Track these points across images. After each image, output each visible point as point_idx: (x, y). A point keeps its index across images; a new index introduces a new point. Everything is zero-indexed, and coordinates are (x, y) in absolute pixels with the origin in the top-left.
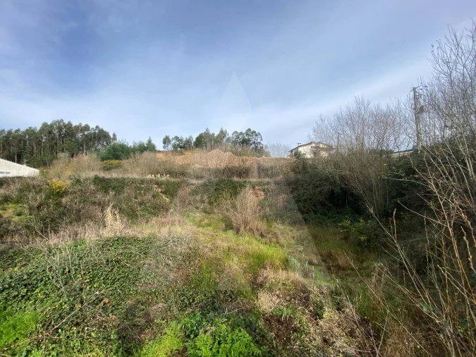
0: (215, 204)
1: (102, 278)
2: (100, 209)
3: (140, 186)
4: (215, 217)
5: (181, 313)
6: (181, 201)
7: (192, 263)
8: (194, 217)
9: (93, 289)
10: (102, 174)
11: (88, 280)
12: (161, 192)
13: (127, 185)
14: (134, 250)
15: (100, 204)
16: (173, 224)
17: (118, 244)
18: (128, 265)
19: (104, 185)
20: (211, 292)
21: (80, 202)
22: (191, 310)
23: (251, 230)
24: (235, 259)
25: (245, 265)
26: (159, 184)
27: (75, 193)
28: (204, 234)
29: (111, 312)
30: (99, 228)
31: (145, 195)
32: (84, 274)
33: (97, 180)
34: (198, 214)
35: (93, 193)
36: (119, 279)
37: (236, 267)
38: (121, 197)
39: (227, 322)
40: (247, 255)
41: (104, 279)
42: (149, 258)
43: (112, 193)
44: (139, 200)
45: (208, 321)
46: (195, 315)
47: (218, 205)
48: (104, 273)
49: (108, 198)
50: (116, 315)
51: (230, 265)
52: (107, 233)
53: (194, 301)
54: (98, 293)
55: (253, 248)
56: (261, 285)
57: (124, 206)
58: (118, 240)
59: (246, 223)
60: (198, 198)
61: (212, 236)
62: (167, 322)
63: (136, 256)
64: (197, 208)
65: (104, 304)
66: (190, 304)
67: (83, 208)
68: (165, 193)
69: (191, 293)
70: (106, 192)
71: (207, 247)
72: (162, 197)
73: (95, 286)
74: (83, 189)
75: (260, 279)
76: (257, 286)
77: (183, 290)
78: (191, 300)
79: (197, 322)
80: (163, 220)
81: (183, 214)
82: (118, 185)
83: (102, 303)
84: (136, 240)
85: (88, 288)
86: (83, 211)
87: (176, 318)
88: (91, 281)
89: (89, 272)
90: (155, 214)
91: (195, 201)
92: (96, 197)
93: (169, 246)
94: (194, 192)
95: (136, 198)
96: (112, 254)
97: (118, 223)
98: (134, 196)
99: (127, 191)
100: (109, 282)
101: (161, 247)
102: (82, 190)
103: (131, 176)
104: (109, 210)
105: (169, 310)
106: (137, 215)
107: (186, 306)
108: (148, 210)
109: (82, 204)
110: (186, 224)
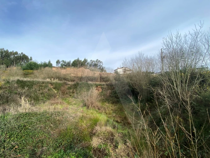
0: (79, 94)
1: (15, 135)
2: (19, 96)
3: (42, 85)
4: (79, 100)
5: (54, 151)
6: (62, 93)
7: (63, 125)
8: (68, 100)
9: (11, 141)
10: (21, 79)
11: (8, 137)
12: (53, 88)
13: (35, 84)
14: (34, 119)
15: (19, 94)
16: (57, 103)
17: (26, 117)
18: (30, 128)
19: (22, 84)
20: (70, 139)
21: (9, 93)
22: (60, 149)
23: (94, 106)
24: (85, 122)
25: (89, 124)
26: (52, 84)
27: (6, 88)
28: (72, 109)
29: (19, 153)
30: (18, 107)
31: (44, 89)
32: (7, 133)
33: (18, 82)
34: (71, 99)
35: (16, 88)
36: (24, 136)
37: (85, 126)
38: (31, 90)
39: (75, 154)
40: (90, 119)
41: (16, 136)
42: (41, 124)
43: (26, 88)
44: (41, 92)
45: (66, 155)
46: (61, 152)
47: (81, 94)
48: (17, 133)
49: (24, 91)
50: (21, 154)
51: (81, 124)
52: (21, 110)
53: (62, 144)
54: (13, 143)
55: (93, 116)
56: (94, 134)
57: (33, 95)
58: (26, 115)
59: (92, 104)
60: (71, 91)
61: (76, 110)
62: (47, 156)
63: (34, 123)
64: (70, 96)
65: (16, 149)
66: (59, 146)
67: (10, 96)
68: (54, 88)
69: (61, 141)
70: (23, 88)
71: (72, 116)
72: (53, 90)
73: (12, 139)
74: (11, 86)
75: (94, 131)
76: (92, 134)
77: (57, 140)
78: (60, 144)
79: (61, 155)
80: (53, 102)
81: (63, 99)
82: (30, 84)
83: (14, 149)
84: (36, 114)
85: (8, 140)
86: (10, 98)
87: (51, 154)
88: (10, 137)
89: (9, 132)
90: (49, 99)
92: (17, 90)
93: (53, 117)
94: (69, 88)
95: (39, 91)
96: (22, 122)
97: (28, 105)
98: (38, 90)
99: (35, 87)
100: (19, 137)
101: (48, 118)
102: (10, 87)
103: (37, 80)
104: (23, 98)
105: (48, 150)
106: (39, 99)
107: (57, 147)
108: (45, 97)
109: (9, 94)
110: (64, 104)
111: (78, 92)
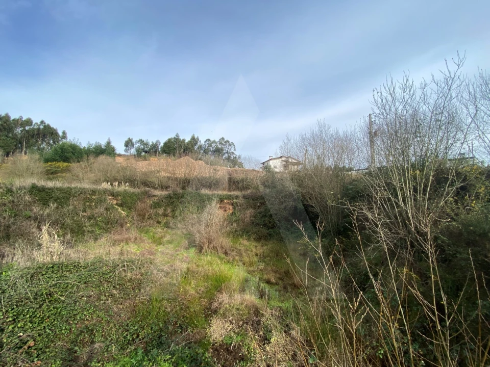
0: (179, 218)
1: (28, 316)
2: (36, 224)
3: (90, 198)
4: (179, 232)
5: (122, 351)
6: (139, 215)
7: (142, 291)
8: (154, 233)
9: (16, 329)
10: (41, 183)
11: (11, 319)
12: (117, 204)
13: (75, 196)
14: (72, 278)
15: (36, 219)
16: (127, 241)
17: (53, 272)
18: (63, 298)
19: (42, 195)
20: (159, 325)
21: (10, 217)
22: (133, 348)
23: (215, 248)
24: (193, 283)
25: (202, 289)
26: (114, 195)
27: (5, 205)
28: (162, 253)
29: (37, 357)
30: (32, 250)
31: (96, 207)
32: (7, 311)
33: (35, 190)
34: (159, 230)
35: (29, 205)
36: (49, 317)
37: (192, 292)
38: (65, 210)
39: (170, 358)
40: (206, 277)
41: (30, 317)
42: (89, 288)
43: (53, 206)
44: (89, 213)
45: (150, 360)
46: (136, 354)
47: (183, 219)
48: (31, 310)
49: (47, 211)
50: (41, 360)
51: (185, 289)
52: (41, 257)
53: (138, 336)
54: (21, 334)
55: (213, 269)
56: (215, 312)
57: (68, 221)
58: (53, 267)
59: (210, 241)
60: (161, 211)
61: (172, 255)
62: (103, 364)
63: (73, 286)
64: (159, 222)
65: (29, 347)
66: (133, 340)
67: (14, 224)
68: (121, 205)
69: (136, 328)
70: (45, 203)
71: (162, 271)
72: (117, 209)
73: (19, 325)
74: (16, 200)
75: (215, 305)
76: (210, 312)
77: (127, 326)
78: (135, 336)
79: (138, 361)
80: (117, 237)
81: (141, 230)
82: (61, 196)
83: (26, 347)
84: (77, 266)
85: (10, 328)
86: (13, 227)
87: (114, 358)
88: (14, 320)
89: (12, 309)
90: (107, 231)
91: (157, 214)
92: (31, 210)
93: (117, 272)
94: (156, 205)
95: (84, 211)
96: (43, 286)
97: (56, 244)
98: (81, 209)
99: (74, 203)
100: (37, 320)
101: (106, 274)
102: (13, 202)
103: (79, 185)
104: (44, 229)
105: (107, 351)
106: (84, 231)
107: (128, 343)
108: (98, 225)
109: (13, 219)
110: (143, 241)
111: (177, 213)
